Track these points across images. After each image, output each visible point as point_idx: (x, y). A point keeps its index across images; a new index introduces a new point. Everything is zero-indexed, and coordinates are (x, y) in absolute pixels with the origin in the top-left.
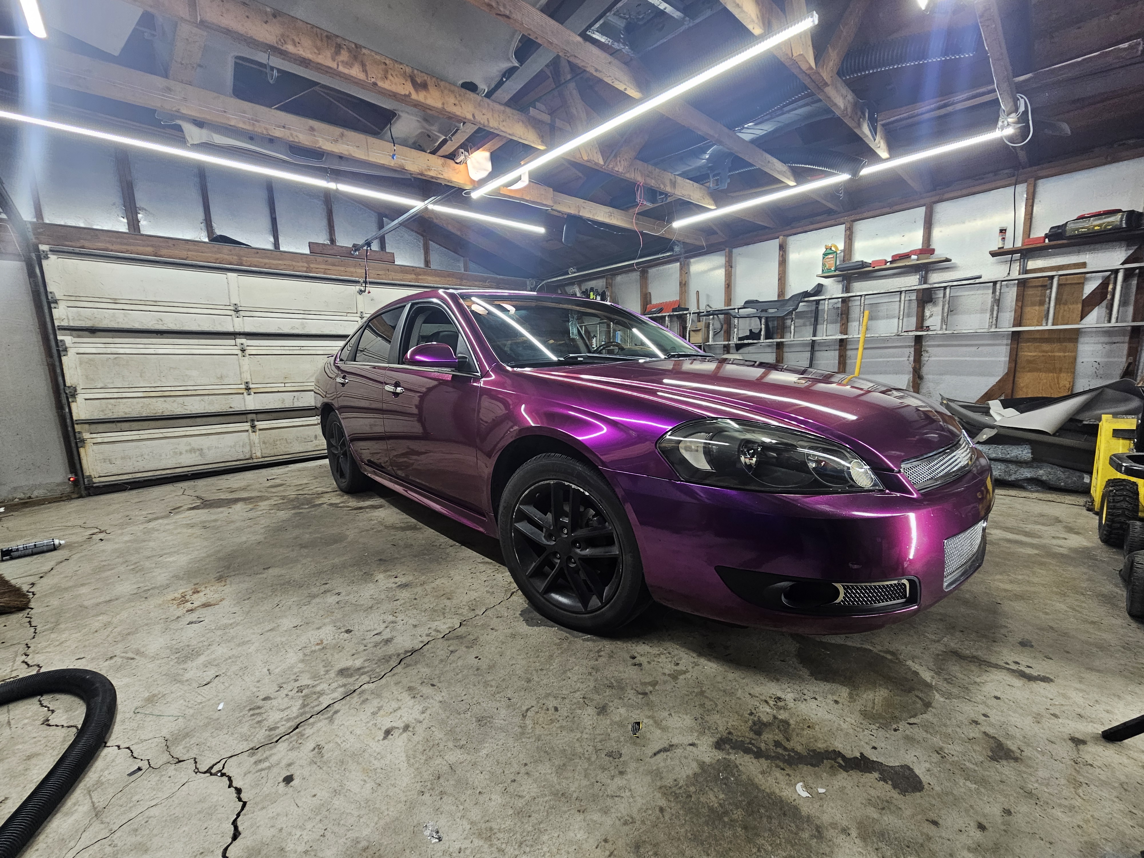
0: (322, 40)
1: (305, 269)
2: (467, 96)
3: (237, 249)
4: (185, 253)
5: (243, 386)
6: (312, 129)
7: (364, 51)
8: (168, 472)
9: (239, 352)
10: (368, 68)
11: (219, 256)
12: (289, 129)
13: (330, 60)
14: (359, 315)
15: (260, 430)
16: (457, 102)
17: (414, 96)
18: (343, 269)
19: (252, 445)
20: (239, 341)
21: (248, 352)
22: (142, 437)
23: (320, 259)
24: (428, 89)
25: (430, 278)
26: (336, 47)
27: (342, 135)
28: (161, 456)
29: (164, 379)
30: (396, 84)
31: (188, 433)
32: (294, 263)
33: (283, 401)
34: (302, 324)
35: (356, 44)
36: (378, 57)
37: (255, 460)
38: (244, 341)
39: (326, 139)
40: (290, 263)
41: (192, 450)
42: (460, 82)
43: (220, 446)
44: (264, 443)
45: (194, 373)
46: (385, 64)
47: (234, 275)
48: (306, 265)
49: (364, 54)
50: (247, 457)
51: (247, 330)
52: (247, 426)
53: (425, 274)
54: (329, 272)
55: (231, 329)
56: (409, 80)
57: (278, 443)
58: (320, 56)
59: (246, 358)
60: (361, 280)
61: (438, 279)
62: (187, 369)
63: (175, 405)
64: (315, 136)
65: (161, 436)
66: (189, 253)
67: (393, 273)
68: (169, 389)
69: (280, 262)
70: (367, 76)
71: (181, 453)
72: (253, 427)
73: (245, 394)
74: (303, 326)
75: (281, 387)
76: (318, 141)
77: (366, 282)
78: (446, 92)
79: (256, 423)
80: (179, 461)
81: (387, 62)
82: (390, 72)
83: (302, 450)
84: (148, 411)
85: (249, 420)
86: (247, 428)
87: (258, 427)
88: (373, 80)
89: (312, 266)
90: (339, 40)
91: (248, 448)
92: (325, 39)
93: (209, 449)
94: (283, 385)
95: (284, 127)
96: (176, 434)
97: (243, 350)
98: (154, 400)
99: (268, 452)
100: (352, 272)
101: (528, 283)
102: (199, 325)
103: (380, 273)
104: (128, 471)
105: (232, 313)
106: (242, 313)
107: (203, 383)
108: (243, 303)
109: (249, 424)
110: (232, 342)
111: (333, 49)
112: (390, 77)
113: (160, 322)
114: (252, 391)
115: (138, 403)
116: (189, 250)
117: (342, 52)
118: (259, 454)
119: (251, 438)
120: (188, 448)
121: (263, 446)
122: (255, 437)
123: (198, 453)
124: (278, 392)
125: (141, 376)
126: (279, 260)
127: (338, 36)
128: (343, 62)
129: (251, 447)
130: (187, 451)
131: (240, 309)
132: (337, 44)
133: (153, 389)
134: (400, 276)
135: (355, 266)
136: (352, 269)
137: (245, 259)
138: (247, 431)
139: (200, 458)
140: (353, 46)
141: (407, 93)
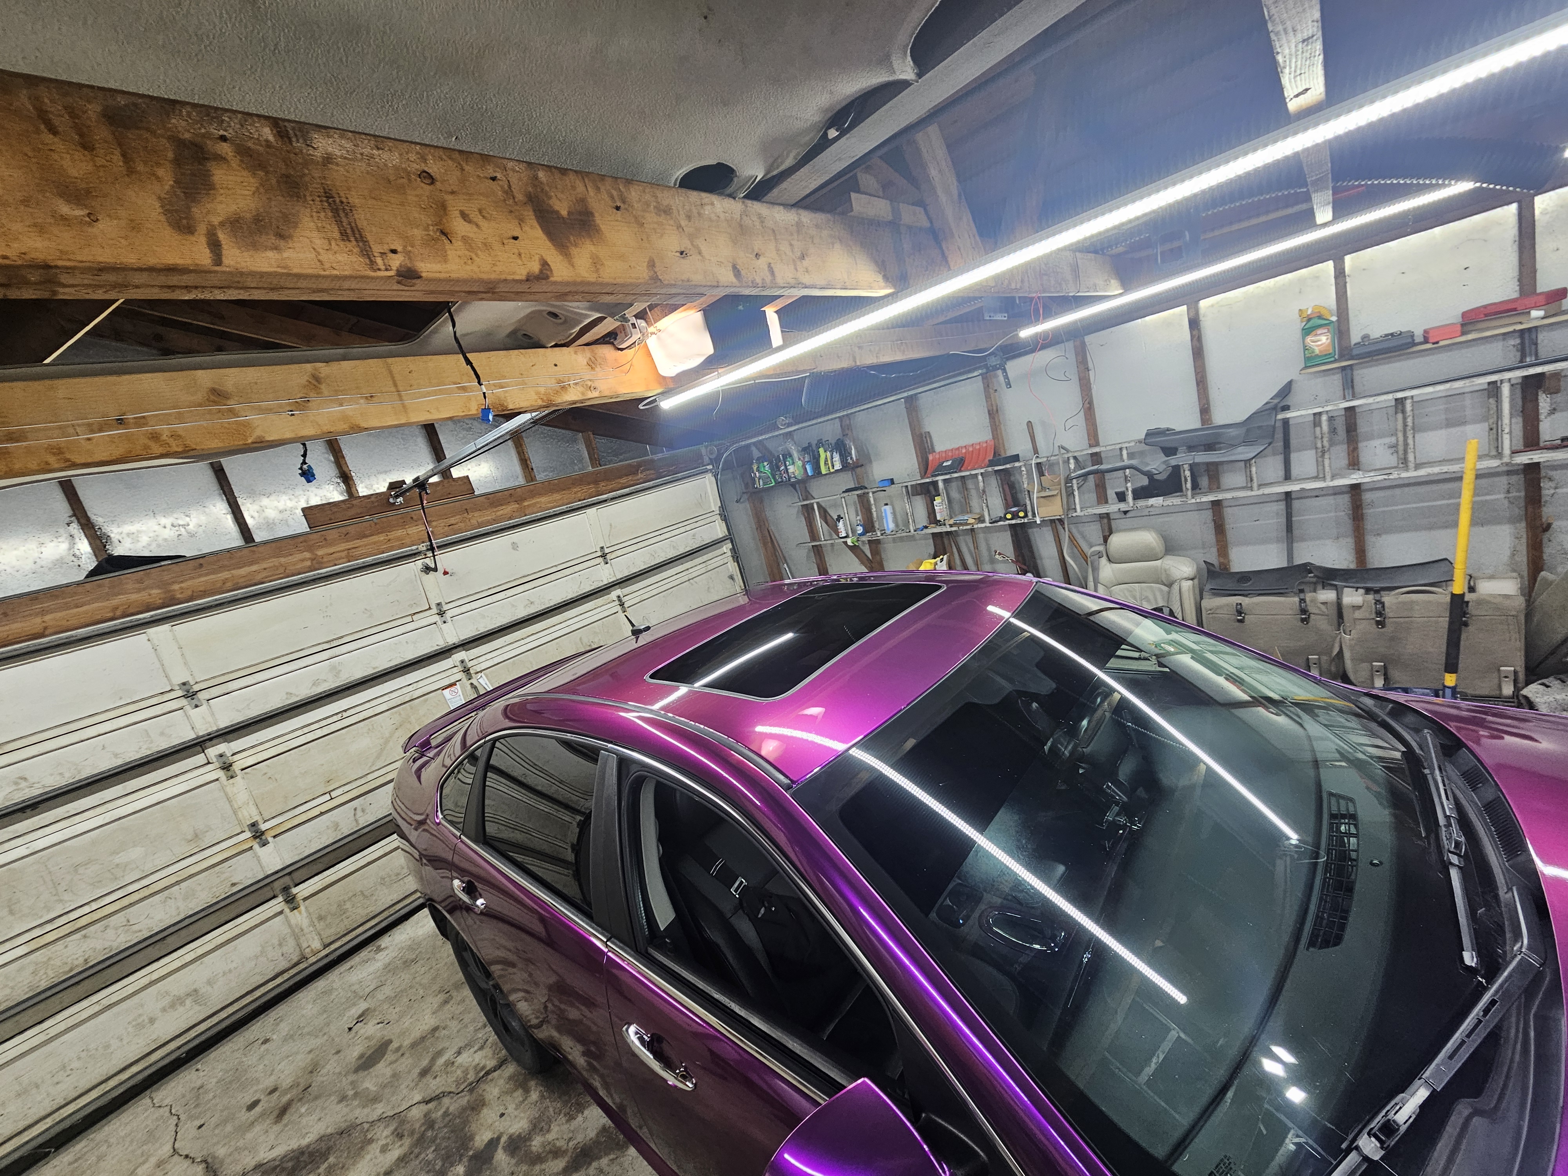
0: (87, 146)
1: (308, 563)
2: (707, 210)
3: (154, 571)
4: (38, 620)
5: (248, 834)
6: (218, 395)
7: (323, 145)
8: (135, 1069)
9: (220, 774)
10: (361, 218)
11: (115, 601)
12: (141, 422)
13: (168, 233)
14: (435, 610)
15: (305, 899)
16: (686, 244)
17: (561, 271)
18: (382, 537)
19: (297, 934)
20: (212, 752)
21: (237, 767)
22: (53, 1032)
23: (332, 534)
24: (598, 231)
25: (543, 499)
26: (177, 162)
27: (316, 381)
28: (107, 1046)
29: (66, 897)
30: (487, 246)
31: (155, 976)
32: (282, 560)
33: (336, 826)
34: (333, 668)
35: (275, 123)
36: (391, 158)
37: (313, 959)
38: (223, 748)
39: (269, 411)
40: (274, 562)
41: (177, 1002)
42: (681, 173)
43: (232, 966)
44: (321, 918)
45: (135, 853)
46: (428, 177)
47: (165, 628)
48: (307, 555)
49: (328, 159)
50: (295, 959)
51: (224, 721)
52: (277, 904)
53: (533, 494)
54: (357, 553)
55: (188, 735)
56: (529, 214)
57: (348, 905)
58: (106, 227)
59: (238, 779)
60: (422, 547)
61: (557, 496)
62: (115, 853)
63: (110, 933)
64: (233, 412)
65: (97, 1008)
66: (47, 618)
67: (476, 514)
68: (86, 909)
69: (254, 568)
70: (366, 252)
71: (152, 1021)
72: (291, 900)
73: (256, 847)
74: (335, 671)
75: (323, 803)
76: (247, 425)
77: (432, 549)
78: (651, 218)
79: (295, 890)
80: (154, 1037)
81: (434, 168)
82: (455, 205)
83: (396, 897)
84: (51, 974)
85: (277, 891)
86: (278, 909)
87: (300, 897)
88: (396, 262)
89: (320, 553)
90: (179, 124)
91: (291, 943)
92: (102, 133)
93: (209, 983)
94: (327, 797)
95: (121, 422)
96: (130, 990)
97: (227, 767)
98: (60, 945)
99: (330, 933)
100: (398, 539)
101: (703, 451)
102: (116, 755)
103: (452, 520)
104: (43, 1113)
105: (184, 702)
106: (202, 696)
107: (160, 864)
108: (198, 676)
109: (280, 899)
110: (200, 759)
111: (166, 175)
112: (459, 227)
113: (23, 784)
114: (269, 837)
115: (21, 970)
116: (44, 612)
117: (219, 175)
118: (316, 945)
119: (293, 922)
120: (166, 1002)
121: (320, 926)
122: (299, 918)
123: (188, 1002)
124: (322, 814)
125: (11, 912)
126: (252, 563)
127: (173, 104)
128: (234, 223)
129: (296, 938)
130: (164, 1010)
131: (196, 688)
132: (180, 144)
133: (48, 927)
134: (488, 515)
135: (404, 525)
136: (400, 533)
137: (176, 587)
138: (281, 912)
139: (197, 1008)
140: (268, 133)
141: (535, 268)
